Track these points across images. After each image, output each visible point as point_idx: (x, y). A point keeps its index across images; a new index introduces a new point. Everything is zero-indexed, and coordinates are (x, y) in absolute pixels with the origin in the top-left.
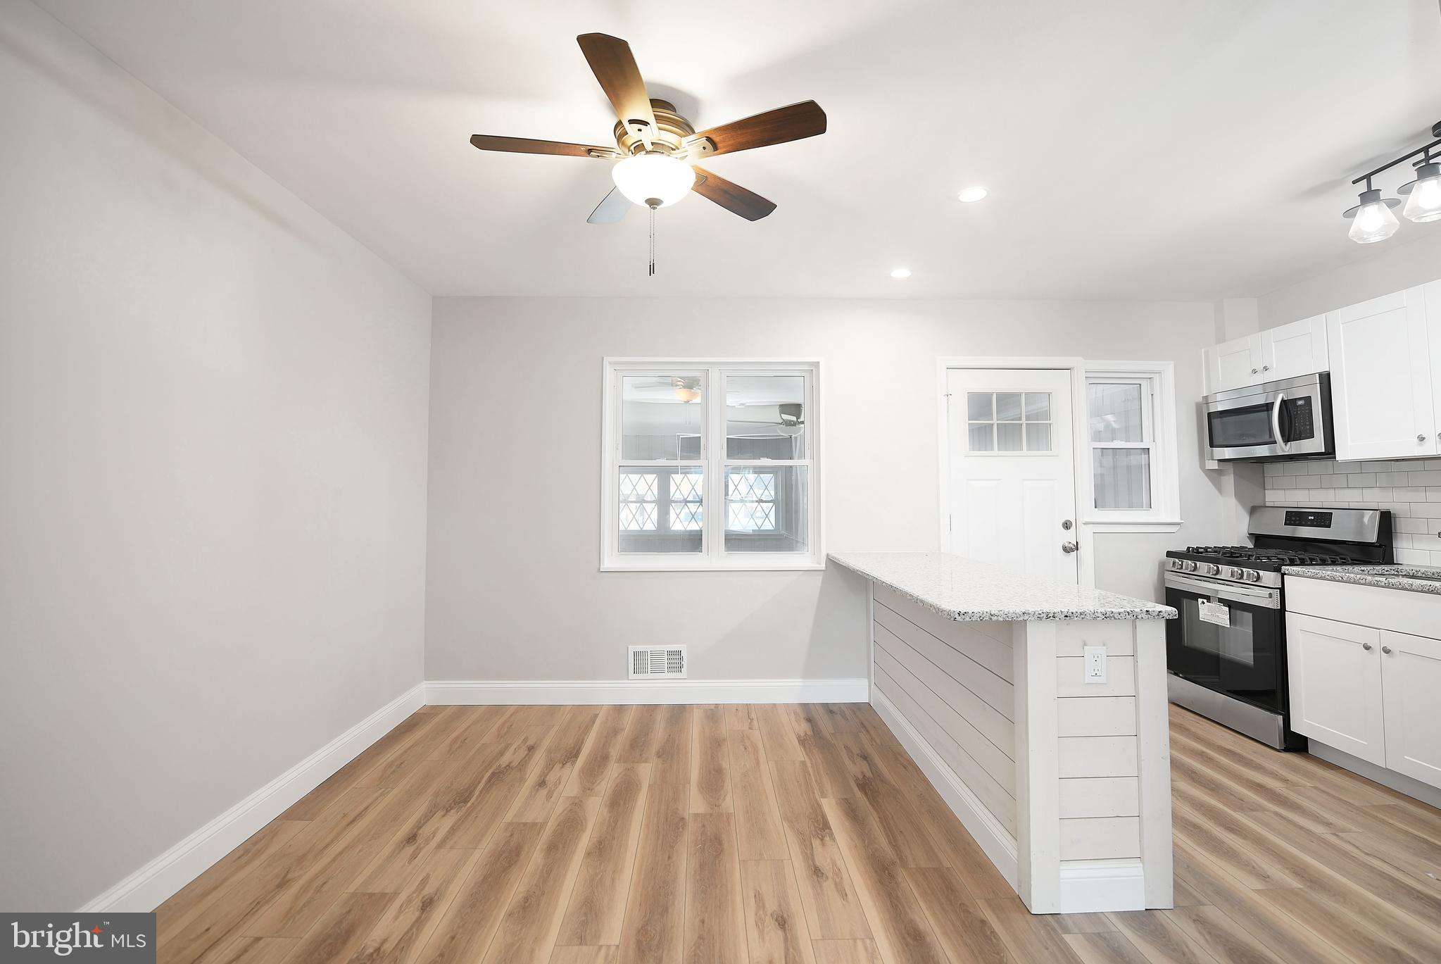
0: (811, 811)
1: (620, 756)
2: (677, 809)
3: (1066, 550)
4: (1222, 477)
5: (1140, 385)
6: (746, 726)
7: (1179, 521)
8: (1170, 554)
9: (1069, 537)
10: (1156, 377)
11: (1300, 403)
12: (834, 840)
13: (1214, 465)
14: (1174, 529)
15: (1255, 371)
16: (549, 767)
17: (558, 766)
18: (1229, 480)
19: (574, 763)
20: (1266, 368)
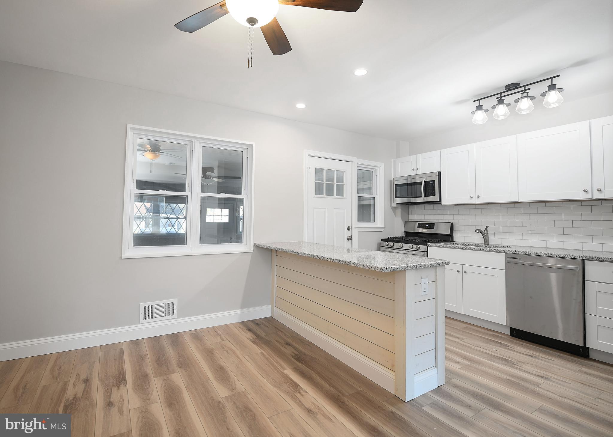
0: (284, 379)
1: (155, 372)
2: (212, 397)
3: (348, 239)
4: (396, 210)
5: (372, 171)
6: (220, 340)
7: (383, 226)
8: (383, 240)
9: (349, 233)
10: (378, 169)
11: (431, 182)
12: (305, 391)
13: (395, 205)
14: (382, 230)
15: (413, 170)
16: (108, 391)
17: (115, 389)
18: (399, 211)
19: (125, 384)
20: (418, 169)
